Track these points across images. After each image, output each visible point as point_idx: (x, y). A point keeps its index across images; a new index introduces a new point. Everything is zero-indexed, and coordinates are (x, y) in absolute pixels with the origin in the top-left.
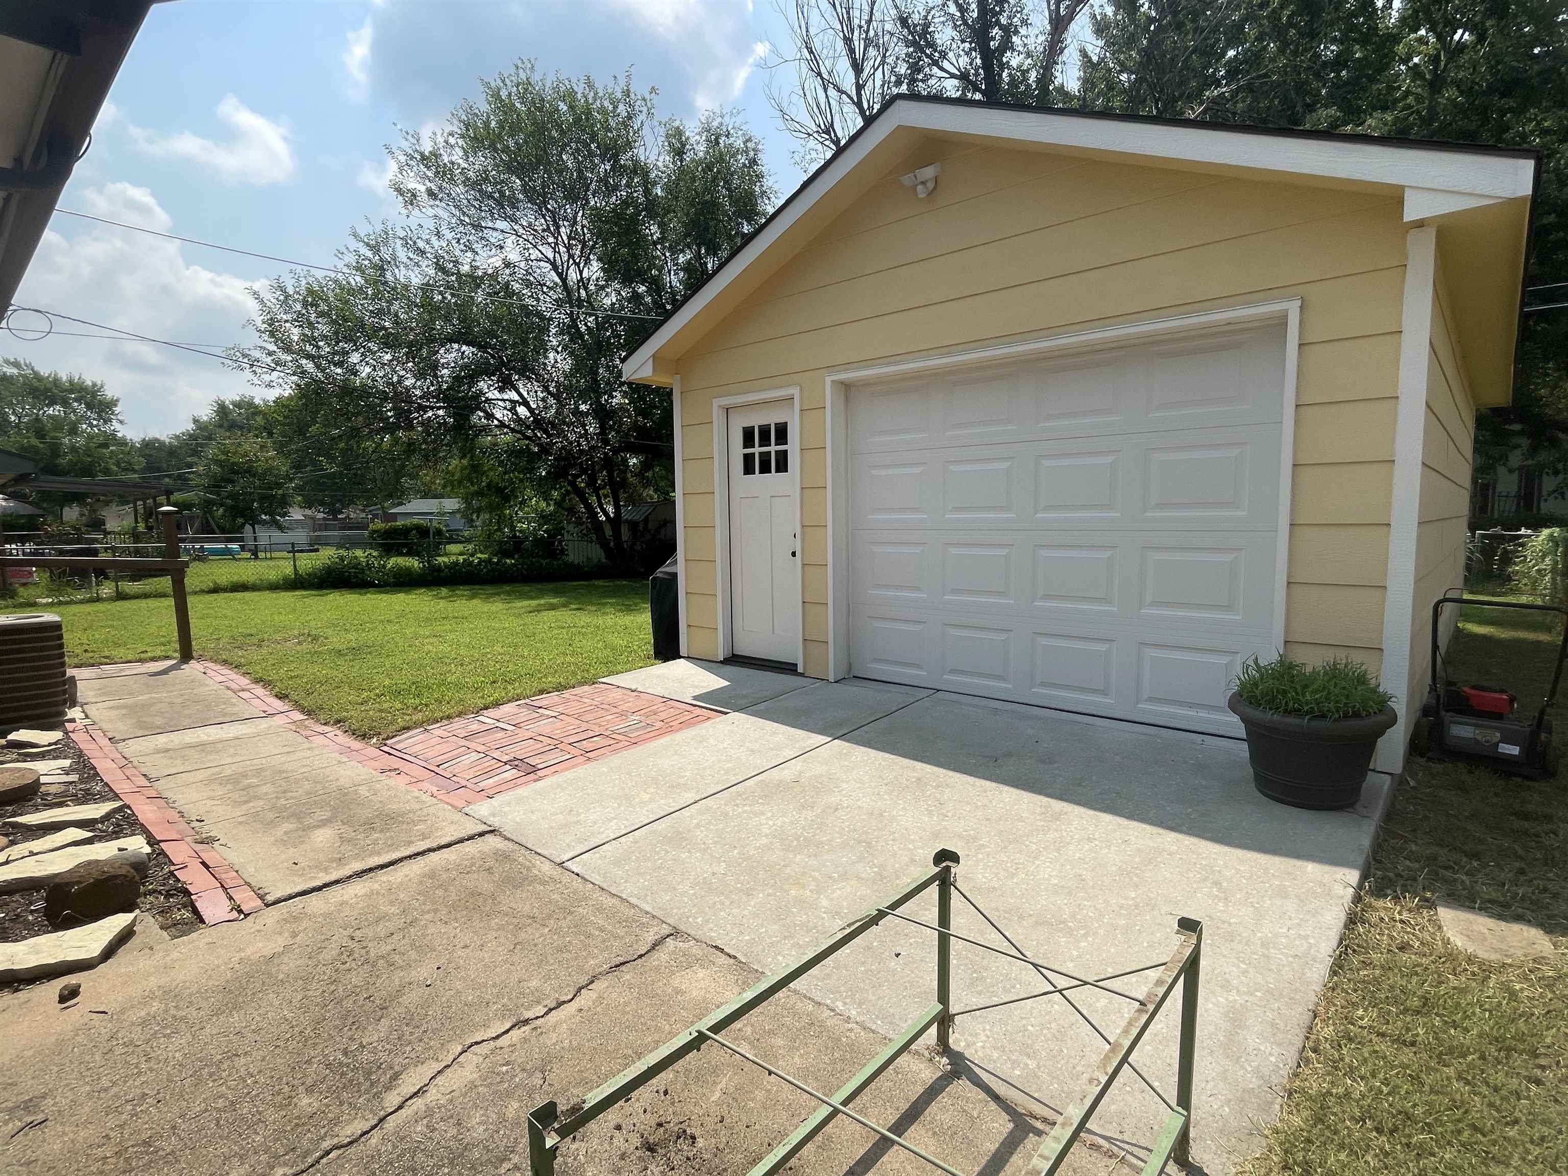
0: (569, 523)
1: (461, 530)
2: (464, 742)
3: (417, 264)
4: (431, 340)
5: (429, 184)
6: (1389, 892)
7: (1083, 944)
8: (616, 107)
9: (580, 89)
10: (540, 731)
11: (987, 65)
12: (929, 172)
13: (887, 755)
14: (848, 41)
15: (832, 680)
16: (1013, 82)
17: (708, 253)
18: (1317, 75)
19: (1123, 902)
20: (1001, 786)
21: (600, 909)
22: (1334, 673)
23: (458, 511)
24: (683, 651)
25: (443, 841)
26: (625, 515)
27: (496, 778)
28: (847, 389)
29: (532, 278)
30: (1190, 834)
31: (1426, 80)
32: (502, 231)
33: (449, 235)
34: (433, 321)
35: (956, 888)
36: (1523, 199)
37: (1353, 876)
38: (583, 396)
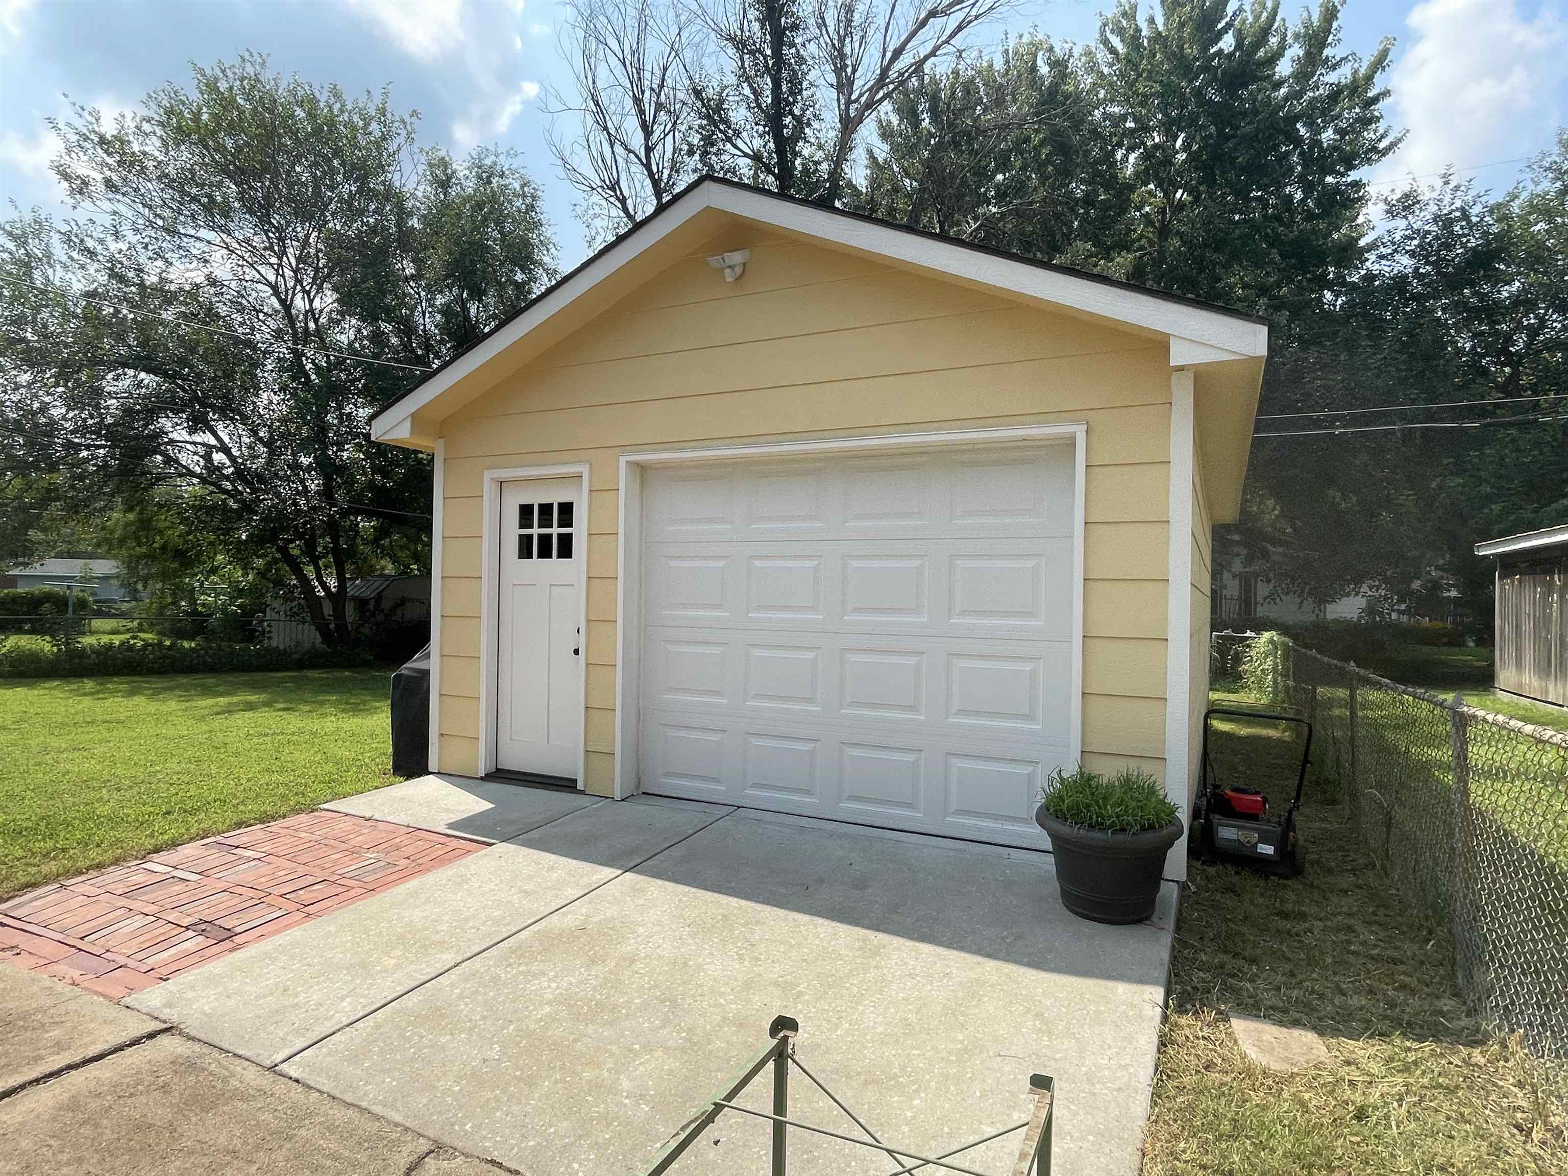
0: (276, 597)
1: (115, 601)
2: (124, 902)
3: (83, 267)
4: (95, 362)
5: (108, 173)
6: (1189, 1007)
7: (916, 1102)
8: (367, 125)
9: (323, 98)
10: (237, 879)
11: (780, 151)
12: (737, 258)
13: (687, 889)
14: (638, 101)
15: (617, 797)
16: (805, 171)
17: (471, 297)
18: (1072, 210)
19: (952, 1046)
20: (814, 918)
21: (331, 1128)
22: (1127, 783)
23: (117, 577)
24: (433, 765)
25: (91, 1052)
26: (351, 592)
27: (173, 951)
28: (642, 471)
29: (244, 301)
30: (1007, 961)
31: (1155, 227)
32: (209, 242)
33: (132, 238)
34: (99, 337)
35: (794, 1061)
36: (1261, 357)
37: (1157, 993)
38: (305, 446)
